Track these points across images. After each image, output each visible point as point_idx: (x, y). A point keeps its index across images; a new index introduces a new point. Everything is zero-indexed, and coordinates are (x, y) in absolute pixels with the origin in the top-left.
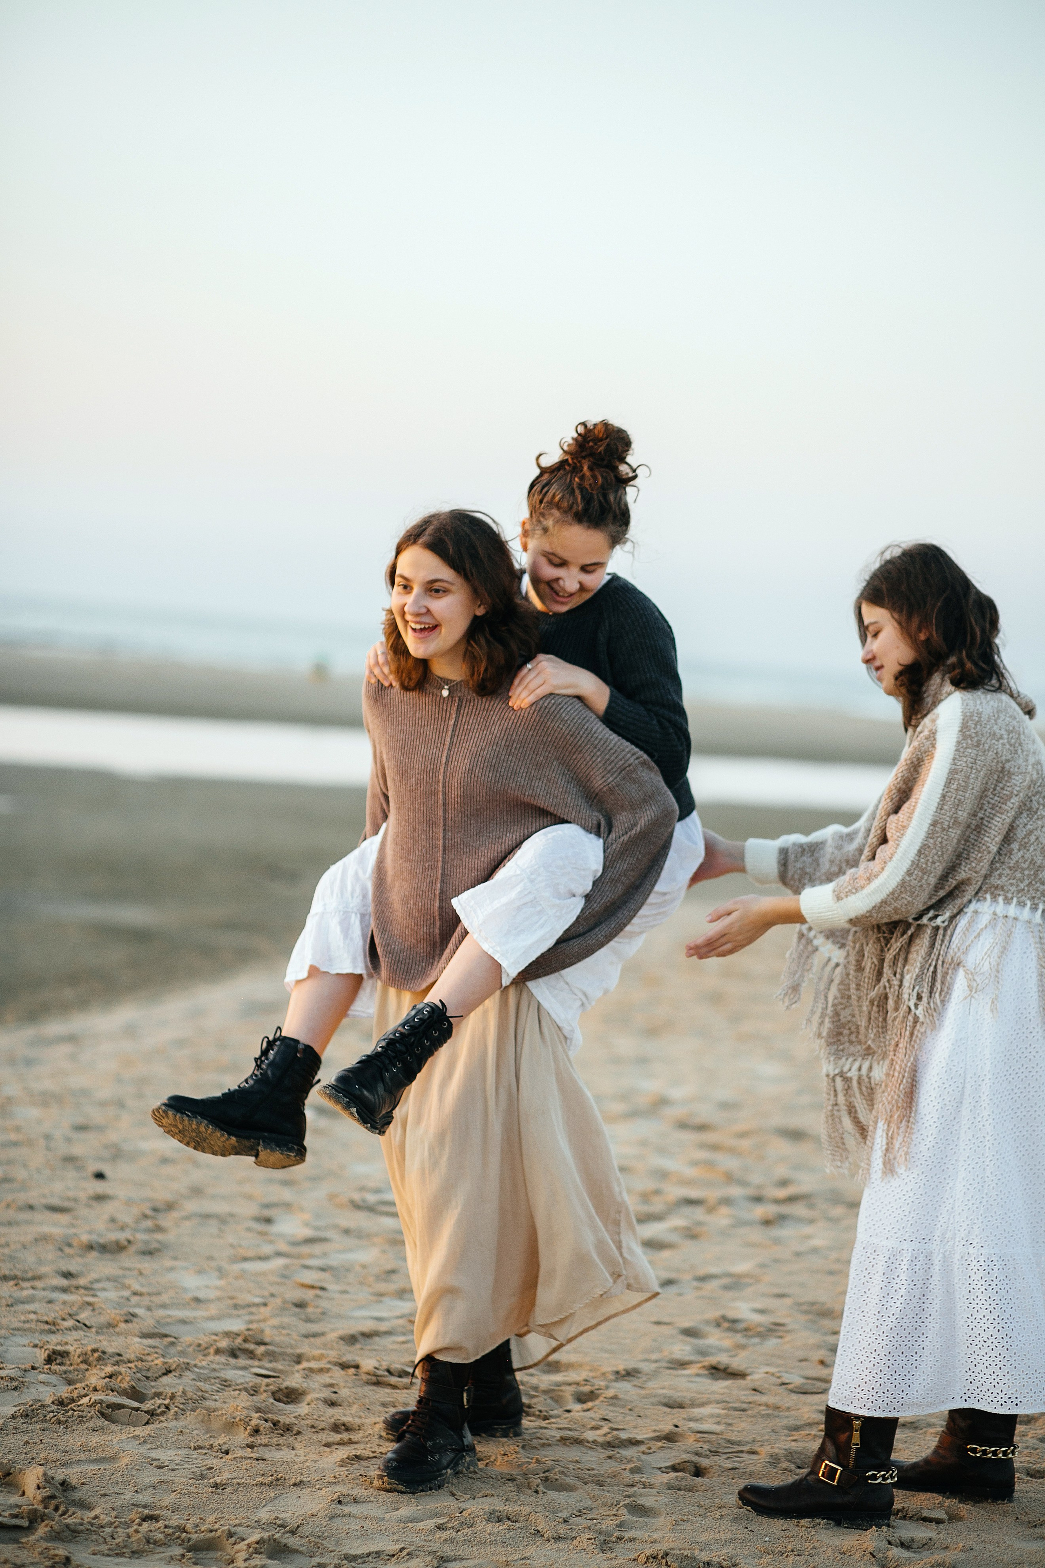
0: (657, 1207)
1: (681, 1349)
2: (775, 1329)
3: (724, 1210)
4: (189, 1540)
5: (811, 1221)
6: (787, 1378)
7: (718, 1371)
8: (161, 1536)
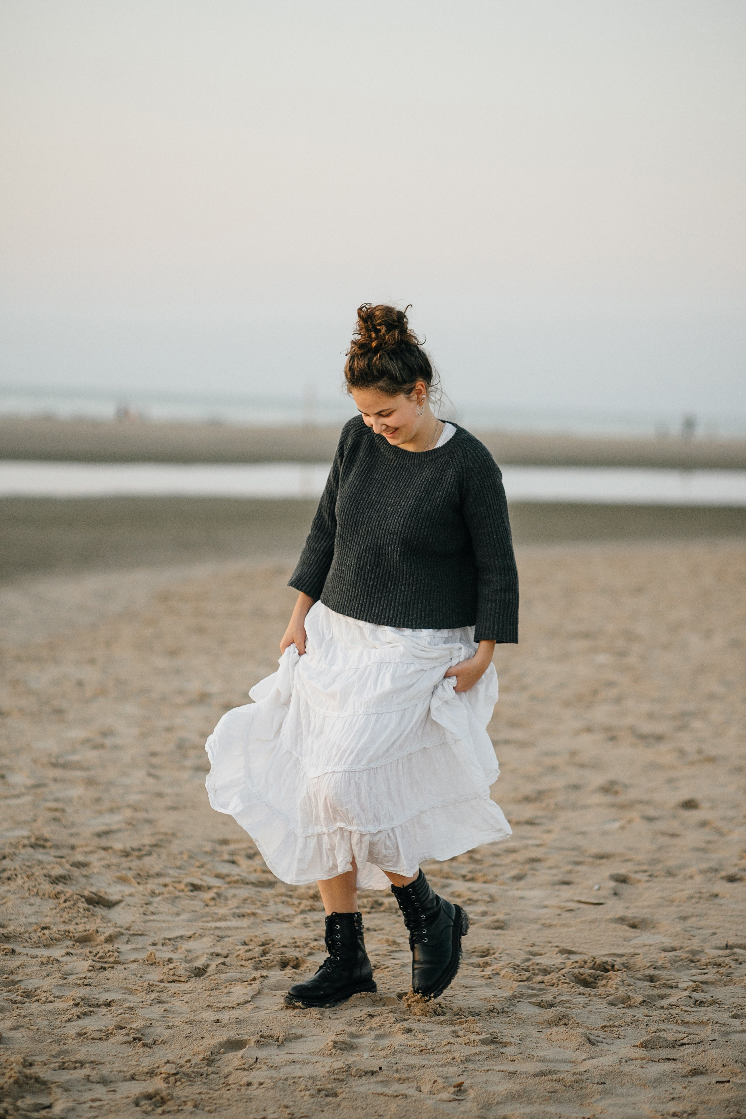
4: (74, 937)
8: (58, 936)
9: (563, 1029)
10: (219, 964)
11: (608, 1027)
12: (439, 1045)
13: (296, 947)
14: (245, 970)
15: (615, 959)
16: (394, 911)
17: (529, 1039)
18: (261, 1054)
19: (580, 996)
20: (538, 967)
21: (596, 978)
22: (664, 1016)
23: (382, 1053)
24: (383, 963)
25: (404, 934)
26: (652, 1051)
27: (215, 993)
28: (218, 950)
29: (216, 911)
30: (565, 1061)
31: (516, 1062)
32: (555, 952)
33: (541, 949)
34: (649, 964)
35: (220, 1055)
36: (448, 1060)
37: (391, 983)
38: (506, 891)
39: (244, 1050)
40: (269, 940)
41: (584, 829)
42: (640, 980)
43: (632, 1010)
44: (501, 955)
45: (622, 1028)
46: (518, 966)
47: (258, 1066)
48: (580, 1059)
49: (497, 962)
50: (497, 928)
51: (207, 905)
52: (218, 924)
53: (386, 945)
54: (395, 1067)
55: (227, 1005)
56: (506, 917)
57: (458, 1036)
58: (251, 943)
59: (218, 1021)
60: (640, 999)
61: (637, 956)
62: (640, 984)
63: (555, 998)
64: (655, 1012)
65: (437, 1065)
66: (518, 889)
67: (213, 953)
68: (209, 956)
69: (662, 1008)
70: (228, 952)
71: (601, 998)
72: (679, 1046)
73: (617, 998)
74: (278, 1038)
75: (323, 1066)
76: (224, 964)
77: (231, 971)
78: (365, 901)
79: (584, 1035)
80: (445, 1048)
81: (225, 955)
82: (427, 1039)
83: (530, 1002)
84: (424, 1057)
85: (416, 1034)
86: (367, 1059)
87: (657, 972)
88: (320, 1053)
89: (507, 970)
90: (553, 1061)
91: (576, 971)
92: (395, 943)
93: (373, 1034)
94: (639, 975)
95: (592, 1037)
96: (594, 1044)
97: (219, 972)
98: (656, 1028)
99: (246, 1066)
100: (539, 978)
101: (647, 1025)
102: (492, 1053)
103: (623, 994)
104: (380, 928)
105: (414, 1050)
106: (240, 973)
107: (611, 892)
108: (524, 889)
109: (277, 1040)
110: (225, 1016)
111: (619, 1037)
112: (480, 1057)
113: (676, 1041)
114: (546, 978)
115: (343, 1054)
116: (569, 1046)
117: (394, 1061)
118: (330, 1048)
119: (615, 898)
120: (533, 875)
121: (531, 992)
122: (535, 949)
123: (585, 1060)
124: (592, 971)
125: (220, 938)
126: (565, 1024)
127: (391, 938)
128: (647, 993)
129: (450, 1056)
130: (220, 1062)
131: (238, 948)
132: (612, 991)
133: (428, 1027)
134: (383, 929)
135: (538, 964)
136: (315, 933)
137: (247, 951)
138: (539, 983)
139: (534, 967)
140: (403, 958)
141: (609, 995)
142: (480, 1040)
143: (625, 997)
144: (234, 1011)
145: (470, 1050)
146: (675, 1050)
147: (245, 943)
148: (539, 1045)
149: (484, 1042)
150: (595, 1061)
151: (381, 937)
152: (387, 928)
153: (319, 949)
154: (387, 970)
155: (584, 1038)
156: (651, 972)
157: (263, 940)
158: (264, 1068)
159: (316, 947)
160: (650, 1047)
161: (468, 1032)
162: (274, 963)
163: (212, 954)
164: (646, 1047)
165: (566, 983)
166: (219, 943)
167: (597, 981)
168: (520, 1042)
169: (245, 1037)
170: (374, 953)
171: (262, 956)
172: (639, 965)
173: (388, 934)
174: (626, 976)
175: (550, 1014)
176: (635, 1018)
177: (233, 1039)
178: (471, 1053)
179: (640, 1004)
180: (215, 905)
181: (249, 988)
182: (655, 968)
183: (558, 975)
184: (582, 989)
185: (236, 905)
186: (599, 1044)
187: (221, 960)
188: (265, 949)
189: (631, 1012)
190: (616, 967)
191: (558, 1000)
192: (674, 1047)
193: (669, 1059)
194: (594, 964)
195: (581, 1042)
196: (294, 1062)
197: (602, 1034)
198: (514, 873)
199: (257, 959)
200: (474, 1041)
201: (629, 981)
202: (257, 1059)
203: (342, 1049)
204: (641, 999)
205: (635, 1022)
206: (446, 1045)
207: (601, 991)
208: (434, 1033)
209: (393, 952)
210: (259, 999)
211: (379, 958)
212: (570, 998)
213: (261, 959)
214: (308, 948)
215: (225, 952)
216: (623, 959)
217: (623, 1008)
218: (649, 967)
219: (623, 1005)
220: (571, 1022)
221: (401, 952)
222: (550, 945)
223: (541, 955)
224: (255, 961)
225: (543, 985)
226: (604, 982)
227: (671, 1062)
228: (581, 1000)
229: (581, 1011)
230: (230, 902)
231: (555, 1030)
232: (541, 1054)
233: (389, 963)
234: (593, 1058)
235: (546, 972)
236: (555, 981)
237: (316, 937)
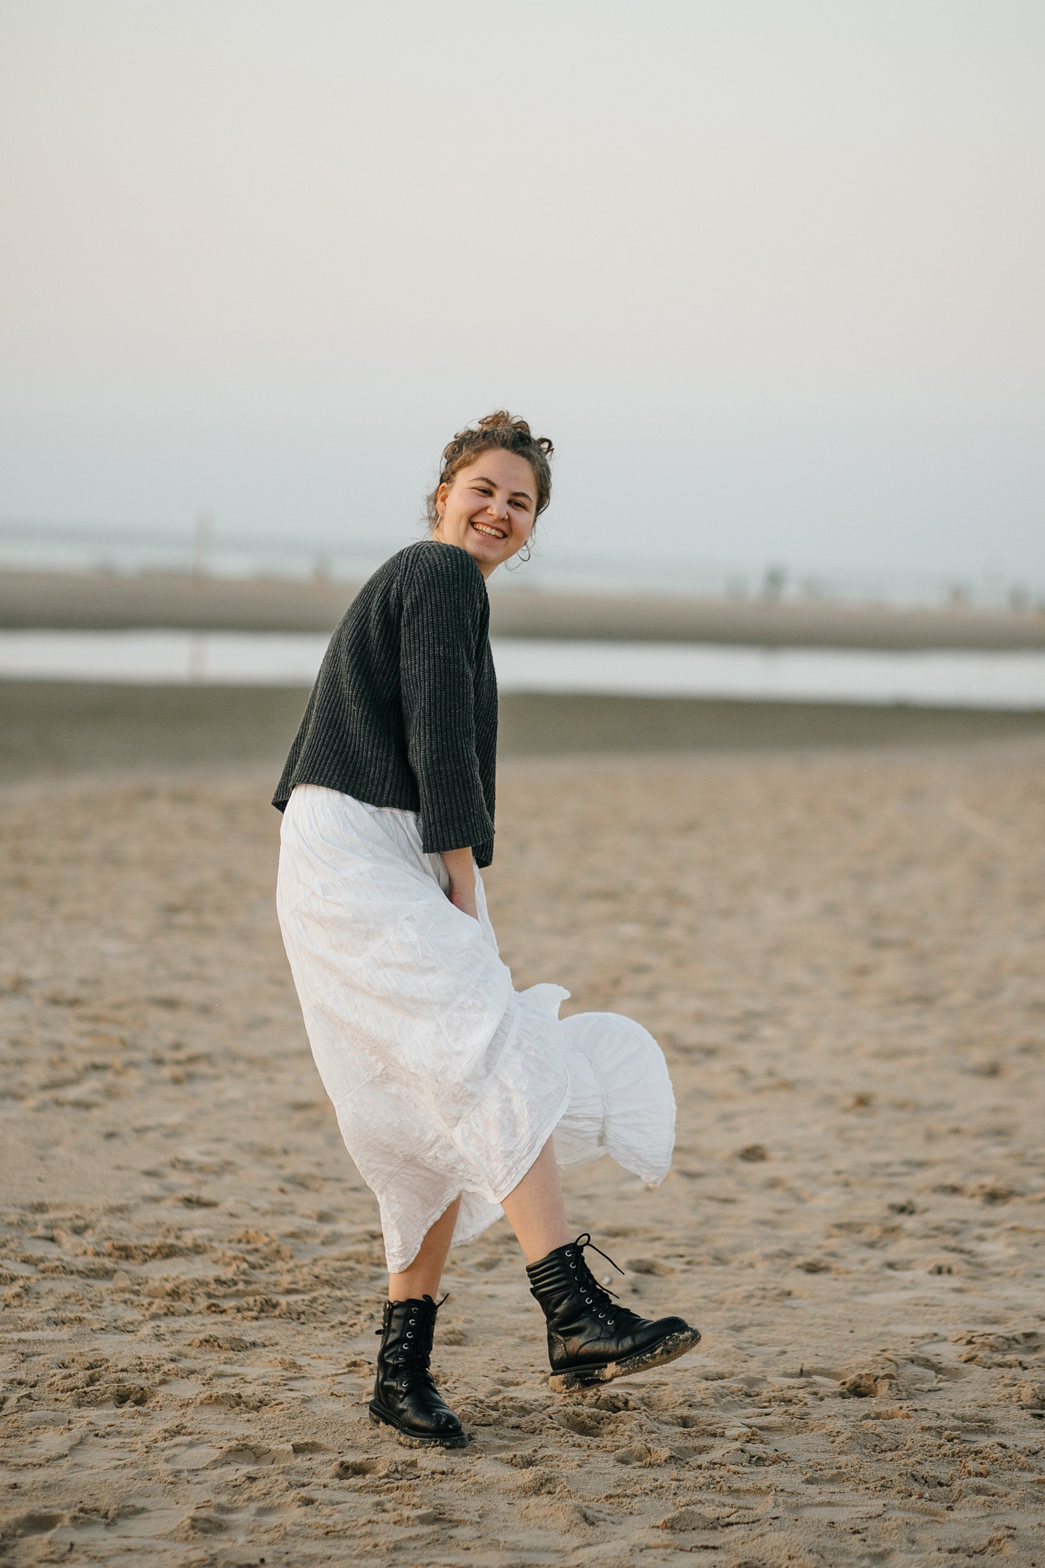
0: (67, 1072)
1: (149, 1187)
2: (227, 1167)
3: (133, 1073)
5: (217, 1078)
6: (256, 1204)
7: (190, 1202)
9: (545, 1499)
10: (22, 1397)
11: (614, 1496)
12: (353, 1524)
13: (141, 1371)
14: (62, 1406)
15: (630, 1392)
16: (295, 1316)
17: (495, 1516)
18: (80, 1537)
19: (574, 1448)
20: (511, 1403)
21: (599, 1420)
22: (701, 1480)
23: (266, 1537)
24: (274, 1397)
25: (309, 1352)
26: (682, 1535)
27: (13, 1442)
28: (21, 1375)
29: (22, 1316)
30: (547, 1550)
31: (472, 1550)
32: (539, 1381)
33: (517, 1375)
34: (681, 1400)
35: (16, 1539)
36: (368, 1548)
37: (285, 1428)
38: (468, 1285)
39: (53, 1531)
40: (101, 1361)
41: (591, 1191)
42: (666, 1423)
43: (652, 1471)
44: (456, 1385)
45: (637, 1499)
46: (481, 1402)
47: (74, 1556)
48: (571, 1546)
49: (449, 1395)
50: (451, 1343)
51: (7, 1306)
52: (24, 1335)
53: (280, 1368)
54: (285, 1559)
55: (30, 1460)
56: (467, 1326)
57: (384, 1511)
58: (72, 1364)
59: (15, 1486)
60: (665, 1453)
61: (663, 1387)
62: (667, 1430)
63: (535, 1451)
64: (688, 1475)
65: (350, 1556)
66: (486, 1283)
67: (14, 1380)
68: (7, 1385)
69: (700, 1467)
70: (36, 1378)
71: (605, 1451)
72: (723, 1526)
73: (630, 1453)
74: (107, 1513)
75: (174, 1557)
76: (29, 1396)
77: (40, 1407)
78: (251, 1300)
79: (578, 1509)
80: (364, 1530)
81: (32, 1383)
82: (336, 1516)
83: (496, 1459)
84: (331, 1542)
85: (320, 1507)
86: (242, 1546)
87: (693, 1412)
88: (170, 1536)
89: (463, 1407)
90: (528, 1550)
91: (570, 1410)
92: (293, 1365)
93: (254, 1506)
94: (665, 1417)
95: (589, 1513)
96: (592, 1524)
97: (21, 1409)
98: (688, 1498)
99: (54, 1557)
100: (513, 1420)
101: (675, 1494)
102: (436, 1537)
103: (639, 1445)
104: (273, 1342)
105: (316, 1532)
106: (54, 1411)
107: (630, 1287)
108: (496, 1283)
109: (106, 1516)
110: (26, 1478)
111: (631, 1513)
112: (418, 1544)
113: (718, 1519)
114: (523, 1421)
115: (205, 1538)
116: (554, 1526)
117: (284, 1549)
118: (187, 1528)
119: (635, 1297)
120: (511, 1260)
121: (498, 1442)
122: (509, 1376)
123: (578, 1548)
124: (595, 1410)
125: (26, 1357)
126: (549, 1493)
127: (288, 1358)
128: (677, 1444)
129: (370, 1541)
130: (15, 1550)
131: (52, 1372)
132: (624, 1441)
133: (338, 1496)
134: (277, 1344)
135: (511, 1399)
136: (172, 1349)
137: (65, 1378)
138: (513, 1427)
139: (506, 1404)
140: (305, 1388)
141: (618, 1447)
142: (418, 1517)
143: (643, 1451)
144: (41, 1470)
145: (403, 1533)
146: (716, 1534)
147: (63, 1364)
148: (509, 1524)
149: (424, 1520)
150: (593, 1551)
151: (272, 1356)
152: (284, 1343)
153: (177, 1375)
154: (281, 1407)
155: (577, 1515)
156: (685, 1411)
157: (91, 1361)
158: (83, 1559)
159: (172, 1372)
160: (678, 1527)
161: (400, 1504)
162: (106, 1396)
163: (11, 1382)
164: (672, 1528)
165: (553, 1428)
166: (25, 1365)
167: (601, 1426)
168: (479, 1520)
169: (56, 1511)
170: (260, 1381)
171: (88, 1386)
172: (666, 1400)
173: (284, 1352)
174: (645, 1418)
175: (527, 1476)
176: (658, 1483)
177: (37, 1514)
178: (402, 1536)
179: (666, 1461)
180: (21, 1306)
181: (66, 1434)
182: (690, 1406)
183: (541, 1416)
184: (578, 1438)
185: (53, 1306)
186: (600, 1523)
187: (24, 1391)
188: (94, 1374)
189: (651, 1474)
190: (631, 1404)
191: (539, 1455)
192: (715, 1528)
193: (706, 1547)
194: (598, 1399)
195: (572, 1521)
196: (130, 1550)
197: (606, 1507)
198: (480, 1258)
199: (81, 1390)
200: (408, 1518)
201: (649, 1425)
202: (72, 1545)
203: (205, 1531)
204: (668, 1454)
205: (657, 1490)
206: (365, 1525)
207: (607, 1441)
208: (348, 1505)
209: (291, 1379)
210: (82, 1452)
211: (268, 1388)
212: (559, 1452)
213: (88, 1389)
214: (161, 1372)
215: (31, 1379)
216: (643, 1392)
217: (640, 1467)
218: (681, 1404)
219: (639, 1464)
220: (558, 1490)
221: (304, 1380)
222: (531, 1369)
223: (518, 1384)
224: (77, 1393)
225: (519, 1431)
226: (612, 1427)
227: (709, 1551)
228: (575, 1453)
229: (574, 1471)
230: (43, 1301)
231: (533, 1500)
232: (511, 1538)
233: (283, 1396)
234: (590, 1545)
235: (524, 1411)
236: (536, 1425)
237: (174, 1356)
